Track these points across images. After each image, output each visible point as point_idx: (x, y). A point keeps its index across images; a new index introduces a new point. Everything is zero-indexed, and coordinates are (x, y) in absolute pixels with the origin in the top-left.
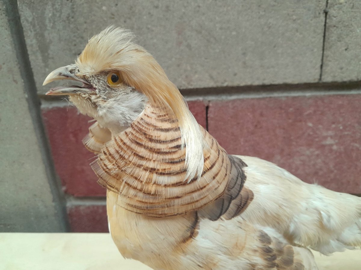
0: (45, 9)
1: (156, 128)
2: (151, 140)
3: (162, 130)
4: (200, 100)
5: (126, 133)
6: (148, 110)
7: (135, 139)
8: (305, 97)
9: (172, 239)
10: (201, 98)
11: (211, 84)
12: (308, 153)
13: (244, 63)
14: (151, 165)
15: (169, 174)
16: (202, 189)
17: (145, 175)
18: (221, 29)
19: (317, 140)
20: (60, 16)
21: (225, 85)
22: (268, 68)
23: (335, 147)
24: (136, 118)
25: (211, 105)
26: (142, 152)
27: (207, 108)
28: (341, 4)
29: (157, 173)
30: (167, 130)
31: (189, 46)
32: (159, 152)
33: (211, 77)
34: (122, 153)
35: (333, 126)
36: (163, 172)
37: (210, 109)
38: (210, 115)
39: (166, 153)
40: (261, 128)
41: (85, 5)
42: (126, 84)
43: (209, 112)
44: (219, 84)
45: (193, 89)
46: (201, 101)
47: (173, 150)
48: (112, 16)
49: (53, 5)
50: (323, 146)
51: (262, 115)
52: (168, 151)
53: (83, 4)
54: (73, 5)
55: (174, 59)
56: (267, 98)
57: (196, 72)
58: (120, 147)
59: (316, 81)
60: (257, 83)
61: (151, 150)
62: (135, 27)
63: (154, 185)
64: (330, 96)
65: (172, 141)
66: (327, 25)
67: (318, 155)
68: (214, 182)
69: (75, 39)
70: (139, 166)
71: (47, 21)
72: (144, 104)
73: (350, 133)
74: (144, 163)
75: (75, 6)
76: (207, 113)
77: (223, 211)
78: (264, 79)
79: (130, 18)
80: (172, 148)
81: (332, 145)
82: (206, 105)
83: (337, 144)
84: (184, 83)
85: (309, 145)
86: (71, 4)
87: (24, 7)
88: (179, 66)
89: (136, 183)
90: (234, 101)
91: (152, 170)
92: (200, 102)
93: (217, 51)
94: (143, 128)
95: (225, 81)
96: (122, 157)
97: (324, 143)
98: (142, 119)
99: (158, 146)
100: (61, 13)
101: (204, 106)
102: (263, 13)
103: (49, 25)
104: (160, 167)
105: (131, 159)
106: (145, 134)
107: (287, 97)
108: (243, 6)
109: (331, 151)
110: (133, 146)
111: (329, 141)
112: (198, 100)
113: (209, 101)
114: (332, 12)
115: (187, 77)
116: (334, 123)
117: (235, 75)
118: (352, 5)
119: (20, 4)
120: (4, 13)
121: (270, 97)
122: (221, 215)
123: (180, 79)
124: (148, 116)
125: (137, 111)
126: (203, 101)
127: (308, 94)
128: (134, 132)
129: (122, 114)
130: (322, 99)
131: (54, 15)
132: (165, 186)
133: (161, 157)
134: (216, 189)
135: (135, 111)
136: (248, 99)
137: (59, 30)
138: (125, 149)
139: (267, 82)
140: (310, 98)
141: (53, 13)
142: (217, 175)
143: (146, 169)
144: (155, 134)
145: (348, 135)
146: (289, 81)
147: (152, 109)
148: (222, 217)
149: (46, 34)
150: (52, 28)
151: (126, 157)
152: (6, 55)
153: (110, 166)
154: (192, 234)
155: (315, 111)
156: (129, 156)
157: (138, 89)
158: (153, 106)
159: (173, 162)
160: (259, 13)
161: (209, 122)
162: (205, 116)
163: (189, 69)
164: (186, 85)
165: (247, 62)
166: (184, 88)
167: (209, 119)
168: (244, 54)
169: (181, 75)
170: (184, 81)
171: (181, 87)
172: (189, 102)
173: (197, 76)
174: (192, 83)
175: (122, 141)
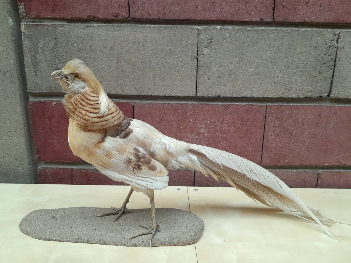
0: (39, 42)
1: (89, 95)
2: (87, 99)
3: (92, 96)
5: (78, 96)
6: (87, 88)
7: (81, 98)
8: (188, 104)
9: (94, 141)
10: (130, 101)
11: (136, 93)
12: (191, 137)
13: (154, 83)
14: (87, 109)
15: (94, 113)
16: (107, 121)
17: (84, 112)
18: (141, 62)
19: (196, 129)
20: (48, 47)
21: (144, 94)
22: (167, 86)
23: (206, 134)
24: (82, 91)
25: (135, 105)
26: (84, 103)
27: (134, 107)
28: (205, 54)
29: (89, 112)
30: (94, 97)
31: (123, 70)
32: (90, 104)
33: (136, 89)
34: (76, 103)
35: (204, 122)
36: (91, 112)
37: (135, 108)
38: (135, 111)
39: (93, 105)
40: (164, 121)
41: (64, 42)
42: (80, 78)
43: (134, 110)
44: (140, 94)
45: (125, 95)
47: (96, 104)
48: (79, 50)
49: (44, 40)
50: (200, 133)
51: (164, 113)
52: (93, 104)
53: (62, 41)
54: (56, 42)
55: (114, 77)
56: (167, 103)
57: (127, 85)
58: (75, 100)
59: (194, 95)
60: (161, 95)
61: (87, 103)
62: (93, 57)
63: (88, 117)
64: (201, 104)
65: (96, 101)
66: (198, 65)
67: (196, 139)
68: (112, 119)
69: (56, 60)
70: (82, 109)
71: (39, 49)
72: (86, 86)
73: (214, 126)
74: (84, 107)
75: (58, 42)
76: (133, 110)
77: (118, 135)
78: (165, 93)
79: (89, 52)
80: (95, 103)
81: (204, 133)
83: (207, 132)
84: (120, 91)
85: (191, 133)
86: (55, 41)
87: (26, 40)
88: (117, 81)
89: (80, 115)
90: (148, 104)
91: (87, 111)
92: (129, 103)
94: (85, 95)
95: (144, 92)
96: (76, 104)
97: (199, 131)
98: (84, 91)
99: (90, 102)
100: (49, 45)
101: (132, 105)
102: (164, 56)
103: (40, 51)
104: (90, 110)
105: (79, 105)
106: (85, 97)
107: (178, 103)
108: (153, 51)
109: (204, 136)
110: (80, 101)
111: (202, 131)
112: (128, 101)
113: (135, 103)
114: (200, 58)
115: (121, 87)
116: (204, 120)
117: (149, 89)
118: (210, 55)
119: (23, 37)
120: (13, 42)
121: (169, 103)
122: (116, 136)
123: (117, 89)
124: (87, 91)
125: (83, 88)
126: (131, 103)
127: (189, 103)
128: (81, 96)
129: (77, 88)
130: (197, 106)
131: (44, 46)
132: (92, 117)
133: (90, 106)
134: (113, 122)
135: (82, 88)
136: (157, 103)
137: (46, 55)
138: (77, 101)
139: (167, 95)
140: (190, 105)
141: (44, 45)
142: (114, 117)
143: (85, 110)
144: (89, 97)
145: (212, 127)
146: (179, 95)
147: (89, 88)
148: (117, 137)
149: (38, 56)
150: (42, 53)
151: (78, 104)
152: (10, 66)
153: (71, 108)
154: (103, 141)
155: (193, 113)
156: (79, 104)
157: (84, 80)
158: (89, 87)
159: (95, 109)
160: (162, 56)
161: (134, 115)
162: (132, 112)
163: (123, 83)
164: (121, 92)
165: (156, 82)
166: (120, 94)
167: (134, 114)
168: (154, 78)
169: (118, 86)
170: (120, 90)
171: (118, 93)
172: (123, 102)
173: (127, 87)
174: (125, 92)
175: (76, 98)
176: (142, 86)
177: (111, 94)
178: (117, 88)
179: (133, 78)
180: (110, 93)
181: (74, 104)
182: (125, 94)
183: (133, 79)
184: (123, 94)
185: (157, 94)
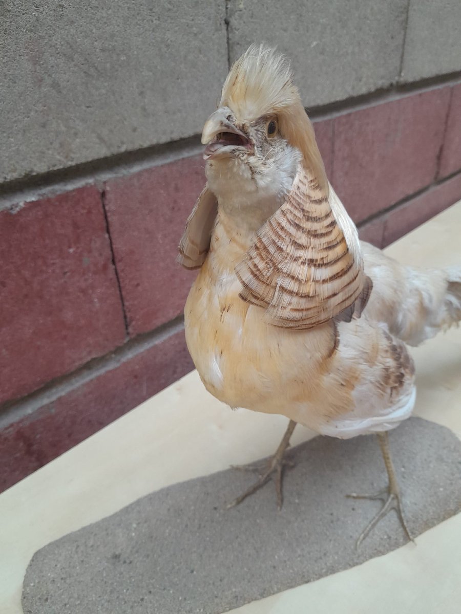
1: (311, 200)
2: (309, 219)
3: (316, 201)
4: (90, 184)
5: (283, 212)
7: (294, 219)
10: (90, 181)
11: (103, 152)
13: (144, 109)
14: (309, 255)
15: (327, 265)
17: (302, 271)
18: (103, 50)
21: (123, 149)
22: (174, 113)
25: (108, 188)
26: (300, 237)
27: (103, 194)
29: (315, 265)
30: (321, 202)
31: (55, 85)
32: (316, 235)
33: (102, 140)
36: (321, 262)
37: (107, 197)
38: (110, 207)
39: (323, 235)
40: (179, 209)
42: (282, 135)
43: (106, 203)
44: (115, 150)
46: (93, 184)
47: (329, 229)
51: (177, 189)
52: (324, 231)
55: (32, 113)
57: (76, 134)
58: (277, 234)
60: (164, 139)
61: (309, 233)
63: (313, 283)
65: (326, 216)
66: (230, 42)
70: (297, 260)
74: (300, 253)
76: (104, 205)
78: (172, 133)
80: (328, 226)
82: (101, 191)
84: (58, 157)
88: (44, 126)
89: (292, 285)
90: (139, 174)
92: (91, 186)
93: (104, 91)
94: (301, 202)
95: (123, 143)
96: (280, 249)
98: (299, 187)
99: (315, 226)
101: (98, 192)
102: (158, 22)
104: (318, 256)
106: (303, 210)
108: (129, 8)
110: (292, 230)
112: (87, 184)
113: (105, 183)
114: (233, 22)
115: (61, 145)
117: (135, 130)
118: (251, 12)
122: (352, 313)
123: (50, 152)
124: (303, 183)
125: (293, 177)
126: (95, 185)
128: (292, 209)
132: (323, 281)
133: (318, 241)
136: (157, 167)
143: (304, 262)
144: (311, 209)
151: (284, 248)
154: (335, 344)
160: (152, 21)
161: (109, 219)
162: (102, 210)
163: (63, 129)
164: (63, 159)
165: (147, 107)
166: (61, 167)
167: (109, 214)
168: (141, 93)
169: (51, 143)
170: (59, 154)
171: (54, 166)
172: (74, 191)
173: (78, 140)
174: (72, 155)
175: (279, 224)
176: (115, 127)
177: (34, 174)
178: (48, 149)
179: (88, 107)
180: (32, 171)
181: (272, 249)
182: (74, 163)
183: (88, 110)
184: (70, 163)
185: (154, 142)
